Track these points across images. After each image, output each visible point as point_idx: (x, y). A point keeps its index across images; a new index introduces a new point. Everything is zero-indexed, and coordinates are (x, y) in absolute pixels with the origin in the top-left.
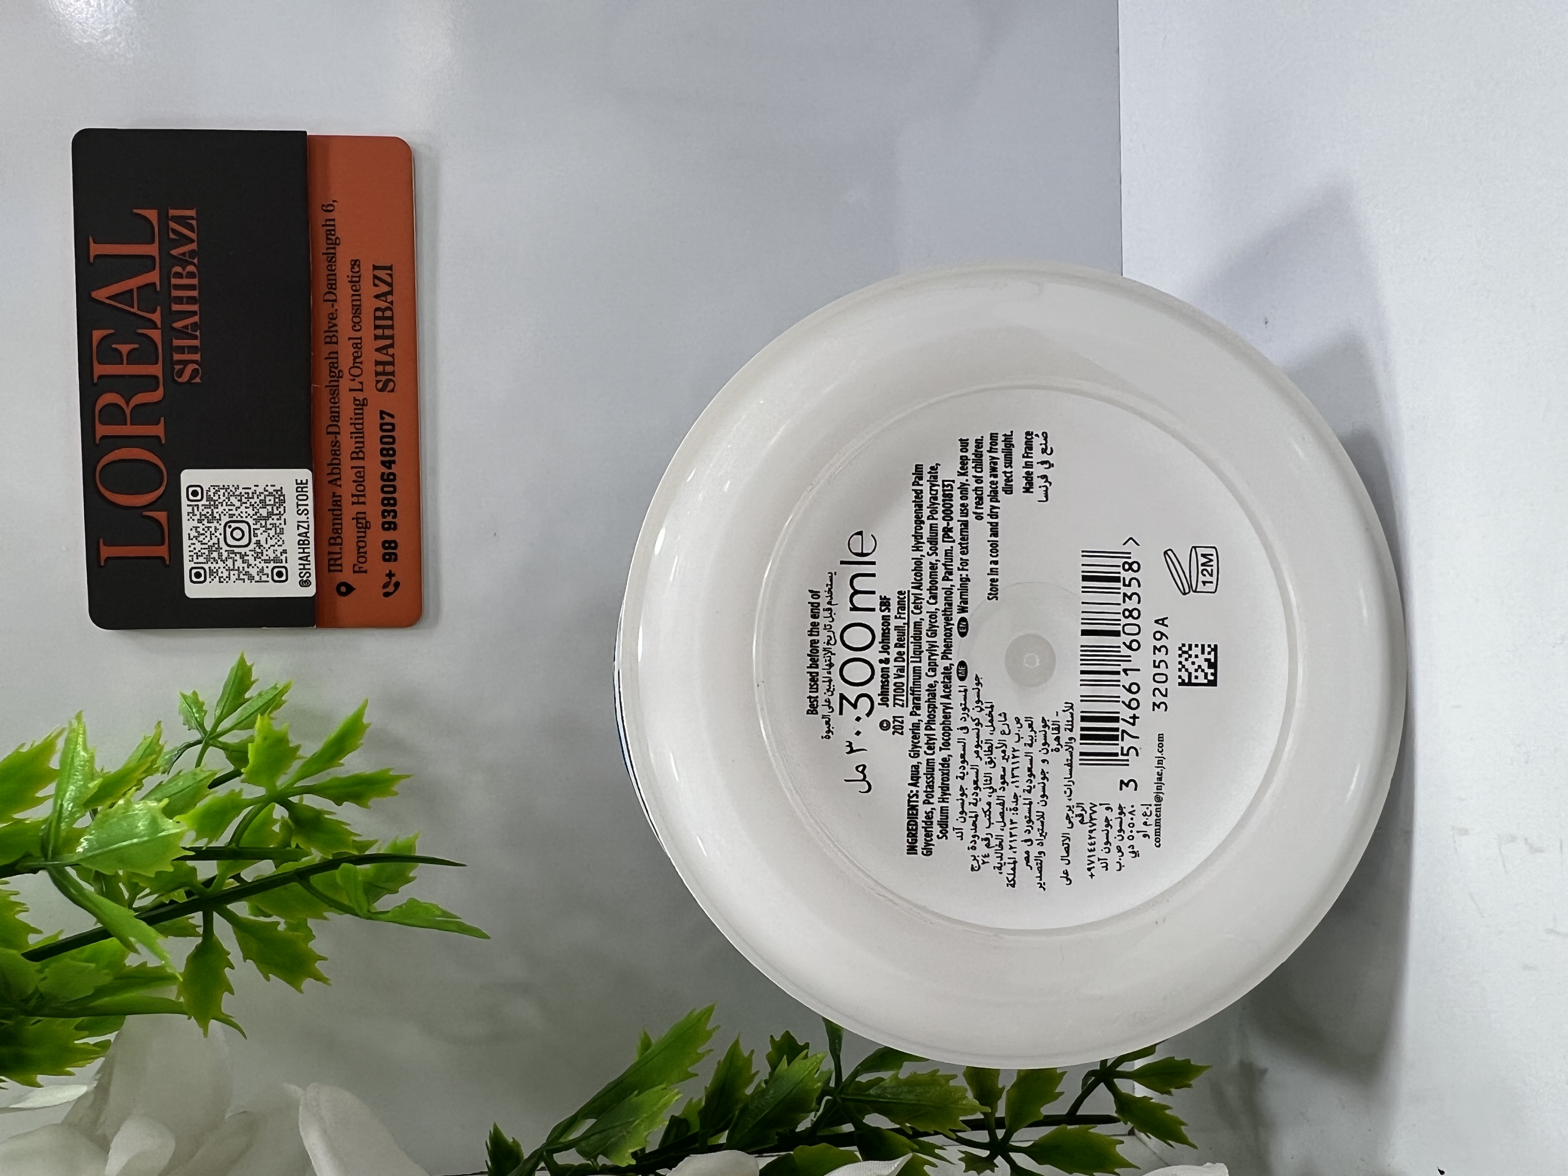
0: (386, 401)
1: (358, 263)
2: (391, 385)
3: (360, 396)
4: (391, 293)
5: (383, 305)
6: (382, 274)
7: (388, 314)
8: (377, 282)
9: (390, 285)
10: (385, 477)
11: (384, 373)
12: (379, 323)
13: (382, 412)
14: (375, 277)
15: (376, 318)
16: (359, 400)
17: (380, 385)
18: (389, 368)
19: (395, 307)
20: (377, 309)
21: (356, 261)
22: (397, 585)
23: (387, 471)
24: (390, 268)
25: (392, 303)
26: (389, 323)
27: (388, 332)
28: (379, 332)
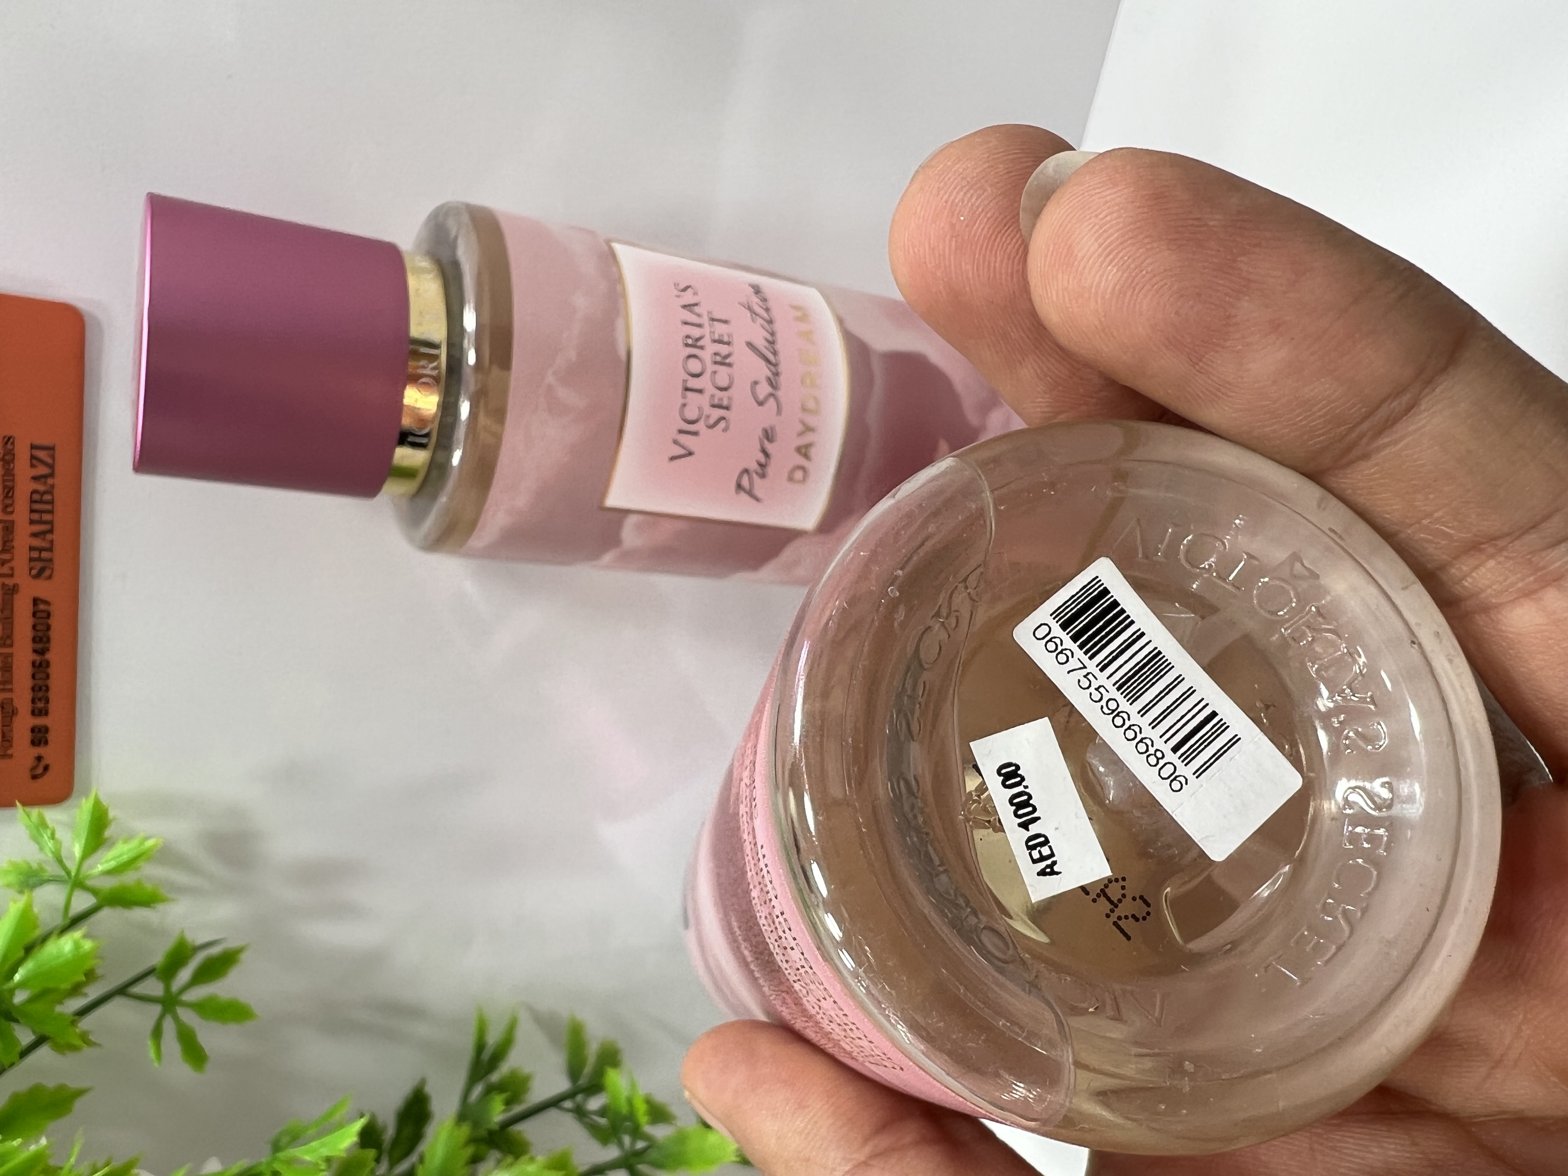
0: (41, 588)
1: (11, 440)
2: (47, 573)
3: (9, 582)
4: (52, 475)
5: (41, 488)
6: (41, 454)
7: (47, 497)
8: (34, 462)
9: (52, 466)
10: (37, 664)
11: (39, 559)
12: (37, 506)
13: (36, 601)
14: (33, 457)
15: (32, 501)
16: (8, 585)
17: (34, 572)
18: (44, 555)
19: (56, 492)
20: (34, 492)
21: (9, 438)
22: (46, 768)
23: (38, 658)
24: (52, 448)
25: (53, 486)
26: (48, 507)
27: (46, 517)
28: (36, 516)
